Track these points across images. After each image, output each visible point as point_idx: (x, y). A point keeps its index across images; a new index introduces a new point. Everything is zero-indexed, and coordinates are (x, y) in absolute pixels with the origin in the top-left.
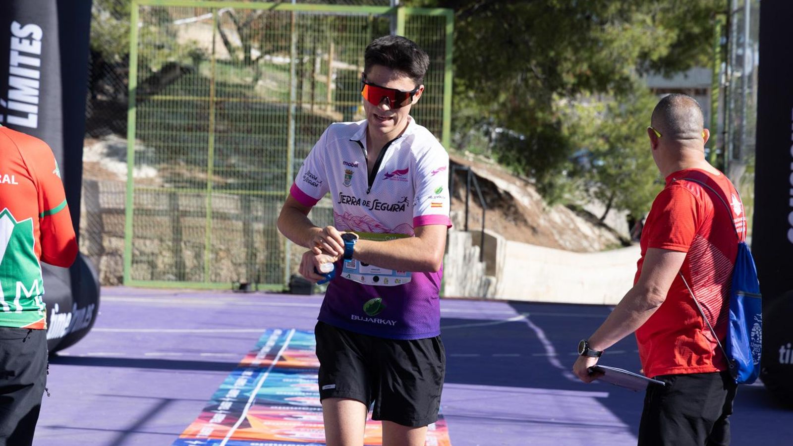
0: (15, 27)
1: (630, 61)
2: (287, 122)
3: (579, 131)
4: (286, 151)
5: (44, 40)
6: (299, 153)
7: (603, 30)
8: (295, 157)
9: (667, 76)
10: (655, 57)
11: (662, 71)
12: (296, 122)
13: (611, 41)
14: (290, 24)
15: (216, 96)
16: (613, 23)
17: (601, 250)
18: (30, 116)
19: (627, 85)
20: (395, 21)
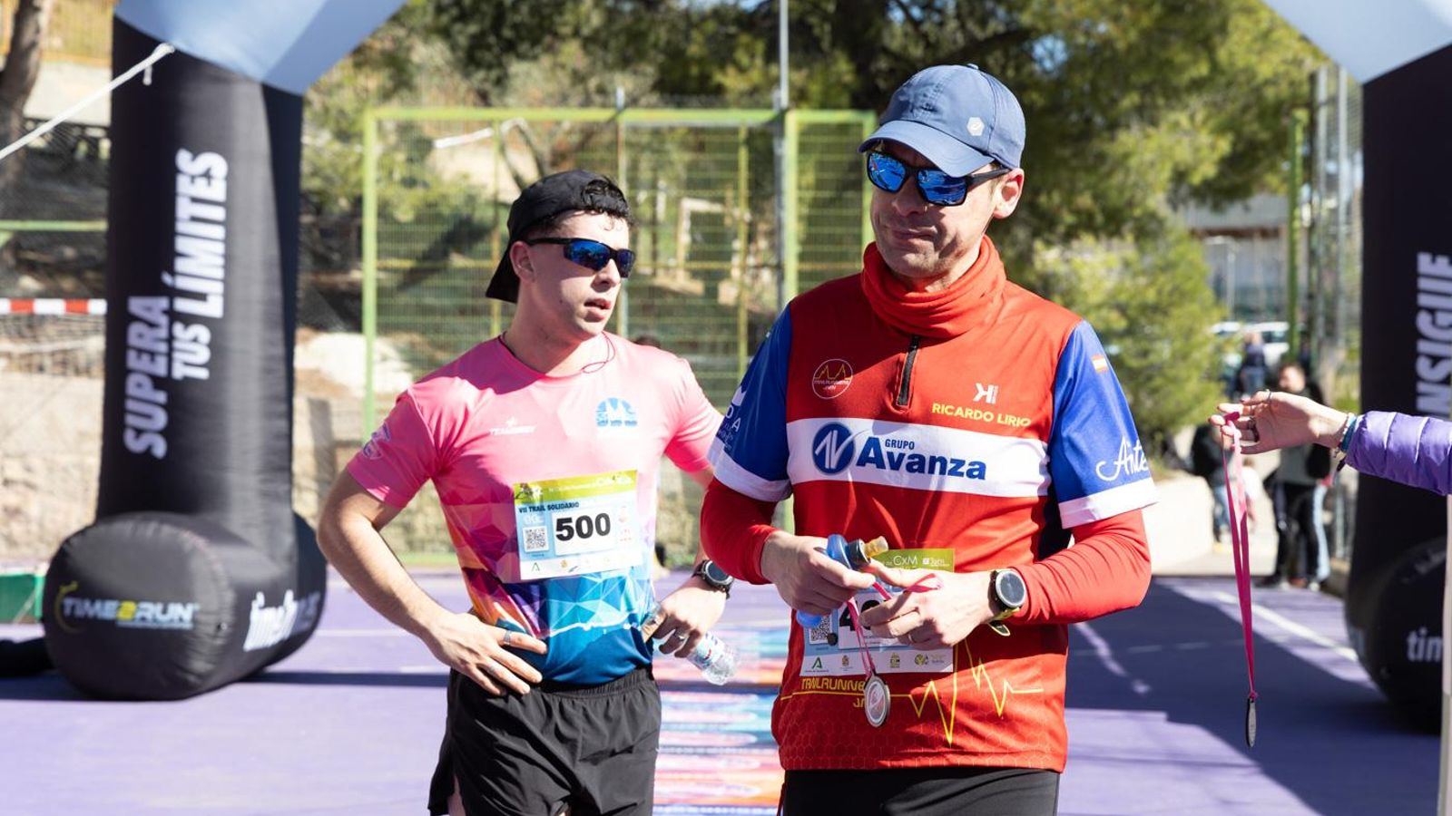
0: (183, 158)
1: (1156, 187)
3: (1079, 299)
5: (230, 178)
7: (1112, 139)
9: (1217, 208)
10: (1196, 179)
13: (1126, 156)
14: (617, 145)
16: (1128, 127)
18: (211, 299)
19: (1153, 226)
20: (782, 134)
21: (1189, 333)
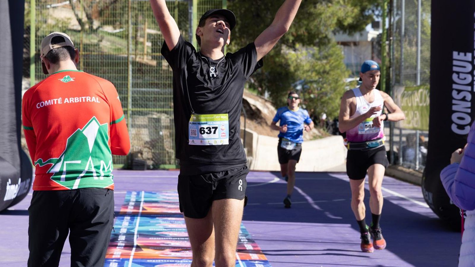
1: (331, 26)
2: (128, 66)
3: (301, 68)
4: (127, 84)
6: (135, 85)
7: (315, 7)
8: (133, 87)
9: (350, 34)
10: (346, 24)
11: (347, 31)
12: (133, 66)
13: (320, 14)
14: (128, 7)
15: (84, 51)
16: (321, 3)
17: (311, 140)
19: (326, 40)
20: (191, 5)
21: (337, 81)
